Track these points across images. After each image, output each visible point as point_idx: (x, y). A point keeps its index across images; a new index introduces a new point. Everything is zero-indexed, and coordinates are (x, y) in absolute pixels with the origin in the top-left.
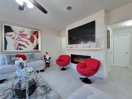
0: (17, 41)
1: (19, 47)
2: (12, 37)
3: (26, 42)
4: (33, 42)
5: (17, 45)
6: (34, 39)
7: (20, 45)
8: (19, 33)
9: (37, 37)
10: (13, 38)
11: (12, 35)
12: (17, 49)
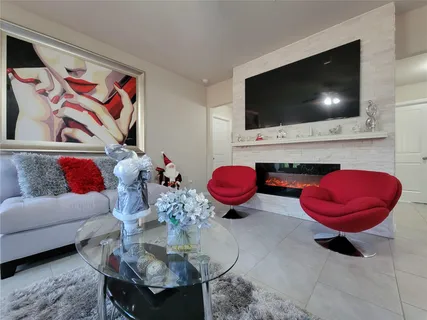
0: (57, 106)
1: (67, 131)
2: (39, 87)
3: (93, 114)
4: (116, 116)
5: (58, 122)
6: (120, 106)
7: (68, 122)
8: (67, 75)
9: (133, 100)
10: (44, 93)
11: (36, 82)
12: (59, 139)
